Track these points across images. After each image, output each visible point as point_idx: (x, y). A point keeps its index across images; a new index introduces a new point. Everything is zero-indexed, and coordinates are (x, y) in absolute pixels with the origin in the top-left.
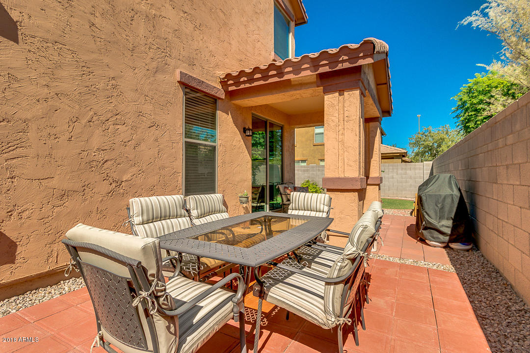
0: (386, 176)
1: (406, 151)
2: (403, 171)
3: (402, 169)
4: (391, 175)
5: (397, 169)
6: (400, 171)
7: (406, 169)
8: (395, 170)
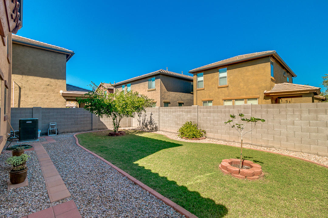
0: (282, 121)
1: (318, 88)
2: (313, 115)
3: (309, 112)
4: (289, 119)
5: (301, 111)
6: (305, 115)
7: (316, 112)
8: (297, 113)
